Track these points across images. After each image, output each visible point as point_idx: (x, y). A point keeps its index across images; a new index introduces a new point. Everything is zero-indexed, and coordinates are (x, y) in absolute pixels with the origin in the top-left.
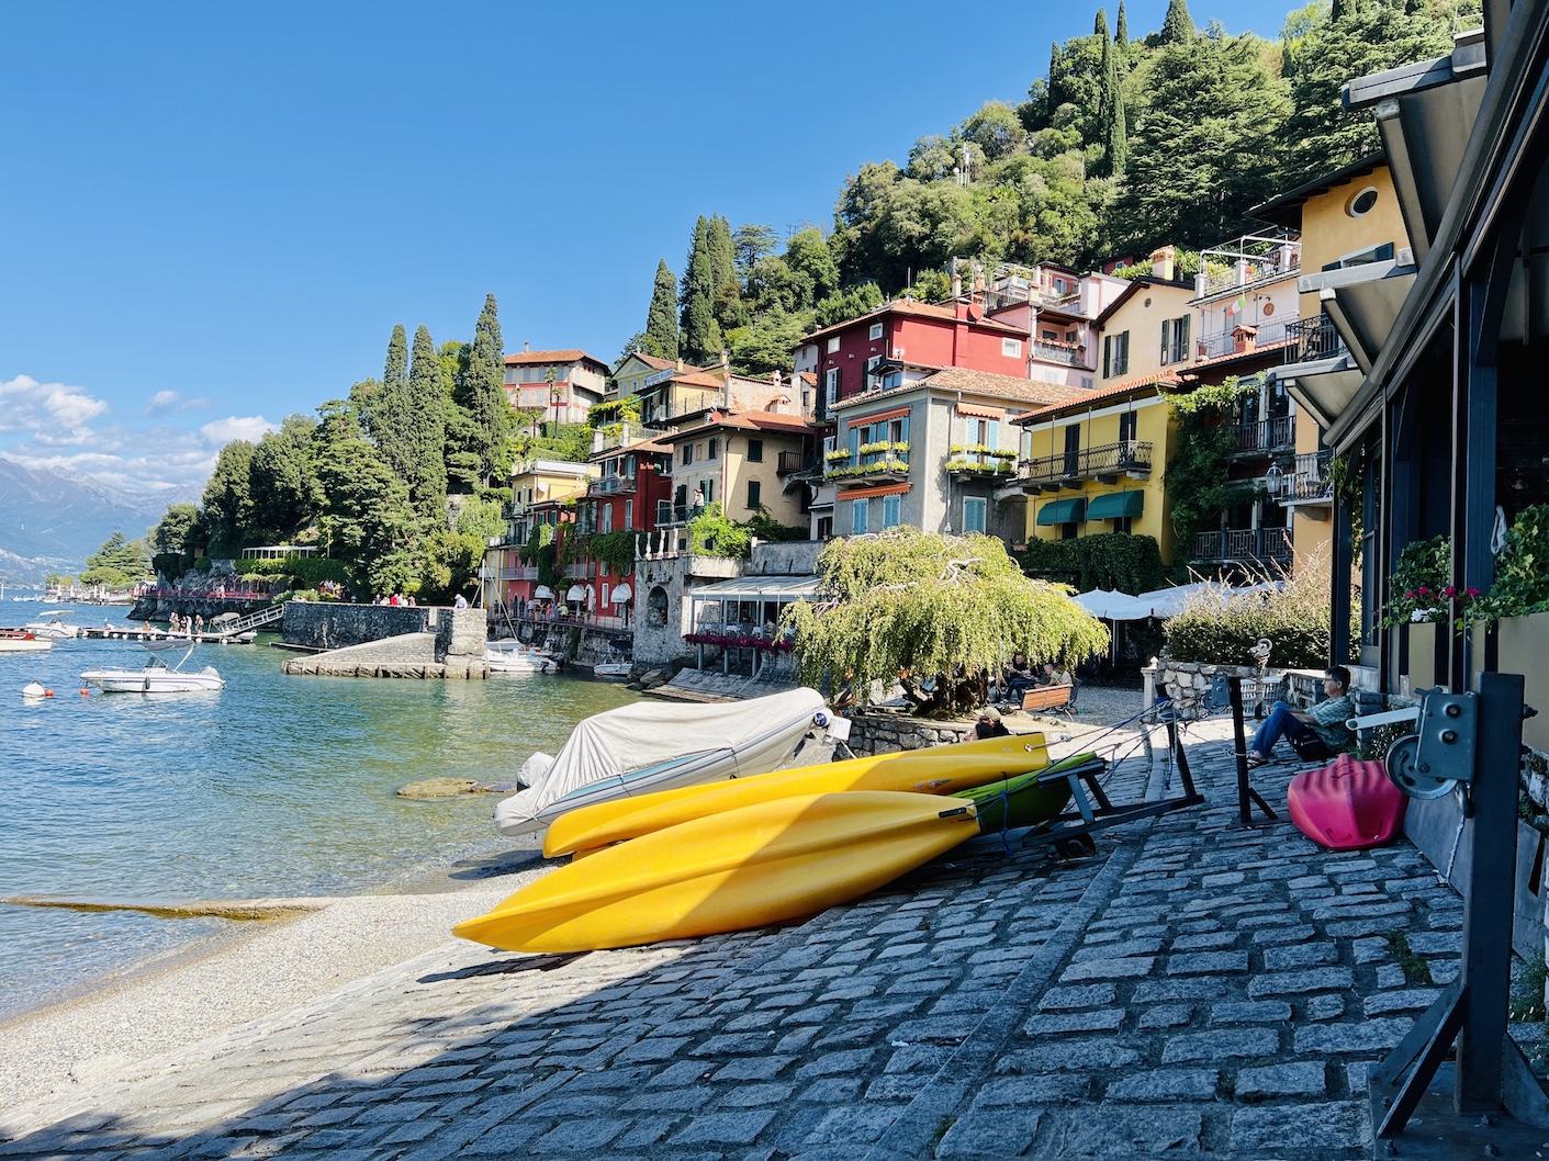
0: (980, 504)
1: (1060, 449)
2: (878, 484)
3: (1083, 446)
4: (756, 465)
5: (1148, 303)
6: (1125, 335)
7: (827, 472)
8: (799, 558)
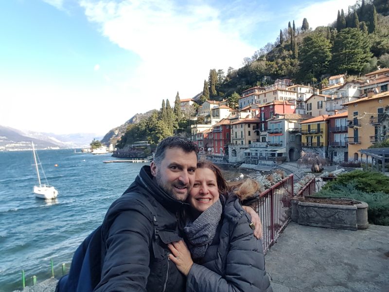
0: (293, 136)
1: (307, 128)
2: (276, 133)
3: (311, 128)
4: (249, 128)
5: (315, 98)
6: (311, 104)
7: (263, 129)
8: (262, 145)
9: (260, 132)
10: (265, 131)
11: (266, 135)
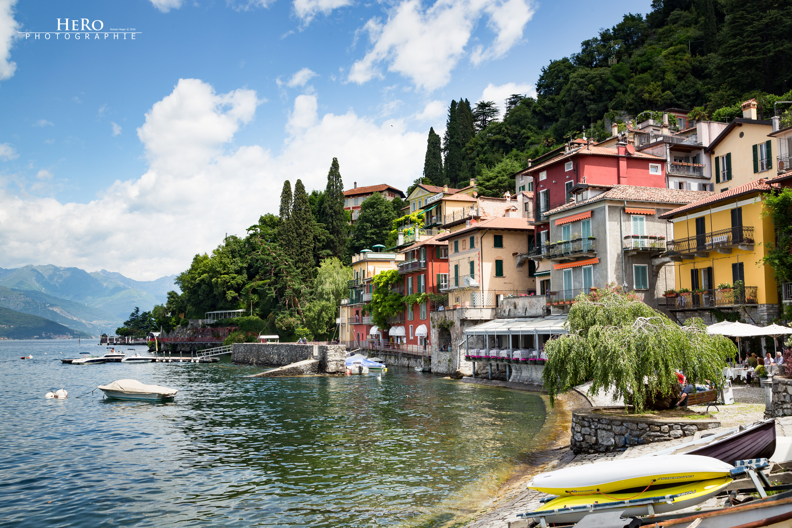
0: (644, 268)
1: (693, 233)
2: (578, 259)
3: (708, 230)
4: (499, 250)
5: (742, 135)
6: (729, 156)
7: (544, 254)
8: (531, 307)
9: (536, 262)
10: (549, 257)
11: (551, 273)
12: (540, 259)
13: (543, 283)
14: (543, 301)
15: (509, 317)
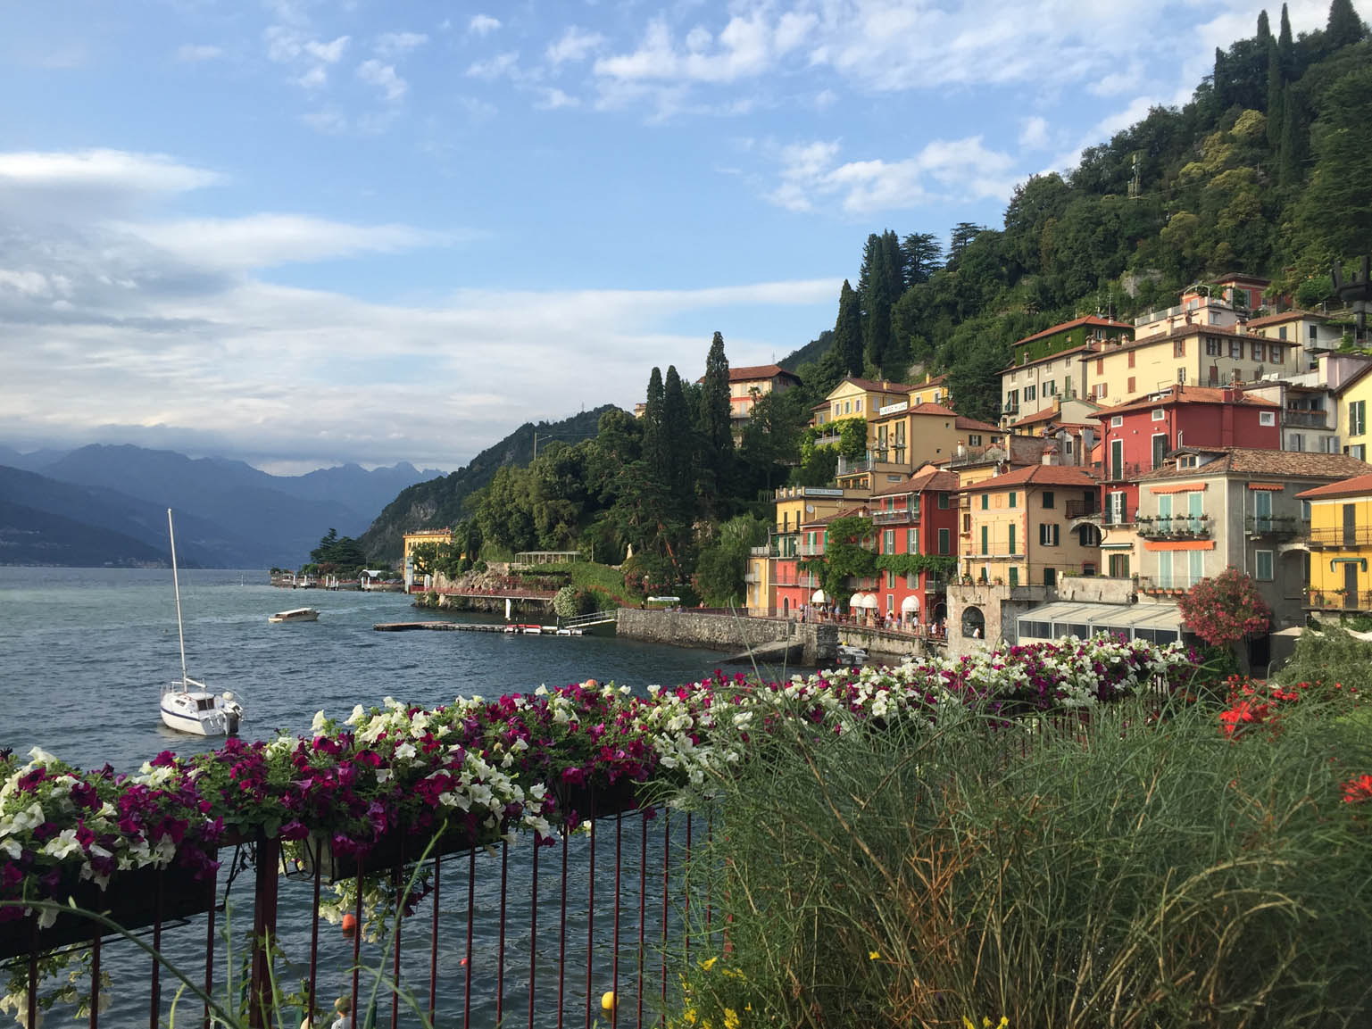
0: (1268, 556)
1: (1340, 524)
2: (1181, 539)
4: (1049, 511)
6: (1362, 404)
7: (1117, 519)
8: (1107, 591)
9: (1103, 532)
10: (1126, 526)
11: (1131, 547)
12: (1111, 528)
13: (1113, 559)
14: (1127, 587)
15: (1073, 601)
